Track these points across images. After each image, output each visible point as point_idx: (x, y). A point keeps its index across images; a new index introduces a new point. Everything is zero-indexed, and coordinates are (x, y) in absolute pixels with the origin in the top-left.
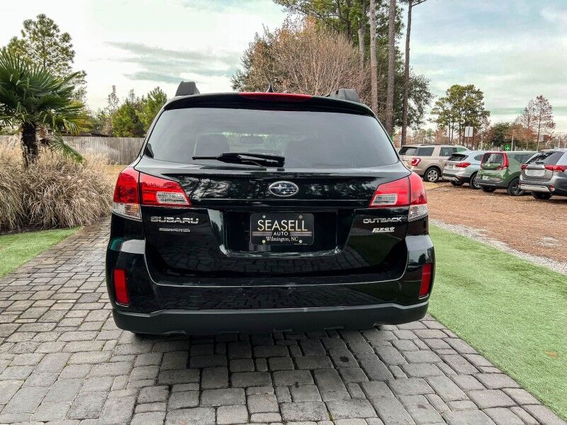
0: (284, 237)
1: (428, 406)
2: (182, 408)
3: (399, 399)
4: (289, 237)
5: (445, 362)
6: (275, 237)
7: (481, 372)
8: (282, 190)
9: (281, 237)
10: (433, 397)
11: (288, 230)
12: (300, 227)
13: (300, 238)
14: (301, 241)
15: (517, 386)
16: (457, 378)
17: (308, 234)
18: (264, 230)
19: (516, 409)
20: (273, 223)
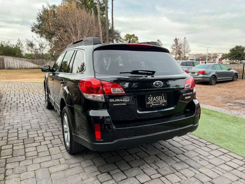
0: (158, 103)
1: (202, 160)
2: (122, 180)
3: (192, 159)
4: (159, 103)
5: (194, 143)
6: (155, 104)
7: (207, 145)
8: (159, 85)
9: (157, 103)
10: (200, 156)
11: (159, 101)
12: (163, 99)
13: (163, 103)
14: (163, 105)
15: (220, 147)
16: (202, 148)
17: (165, 101)
18: (151, 101)
19: (225, 155)
20: (153, 98)
